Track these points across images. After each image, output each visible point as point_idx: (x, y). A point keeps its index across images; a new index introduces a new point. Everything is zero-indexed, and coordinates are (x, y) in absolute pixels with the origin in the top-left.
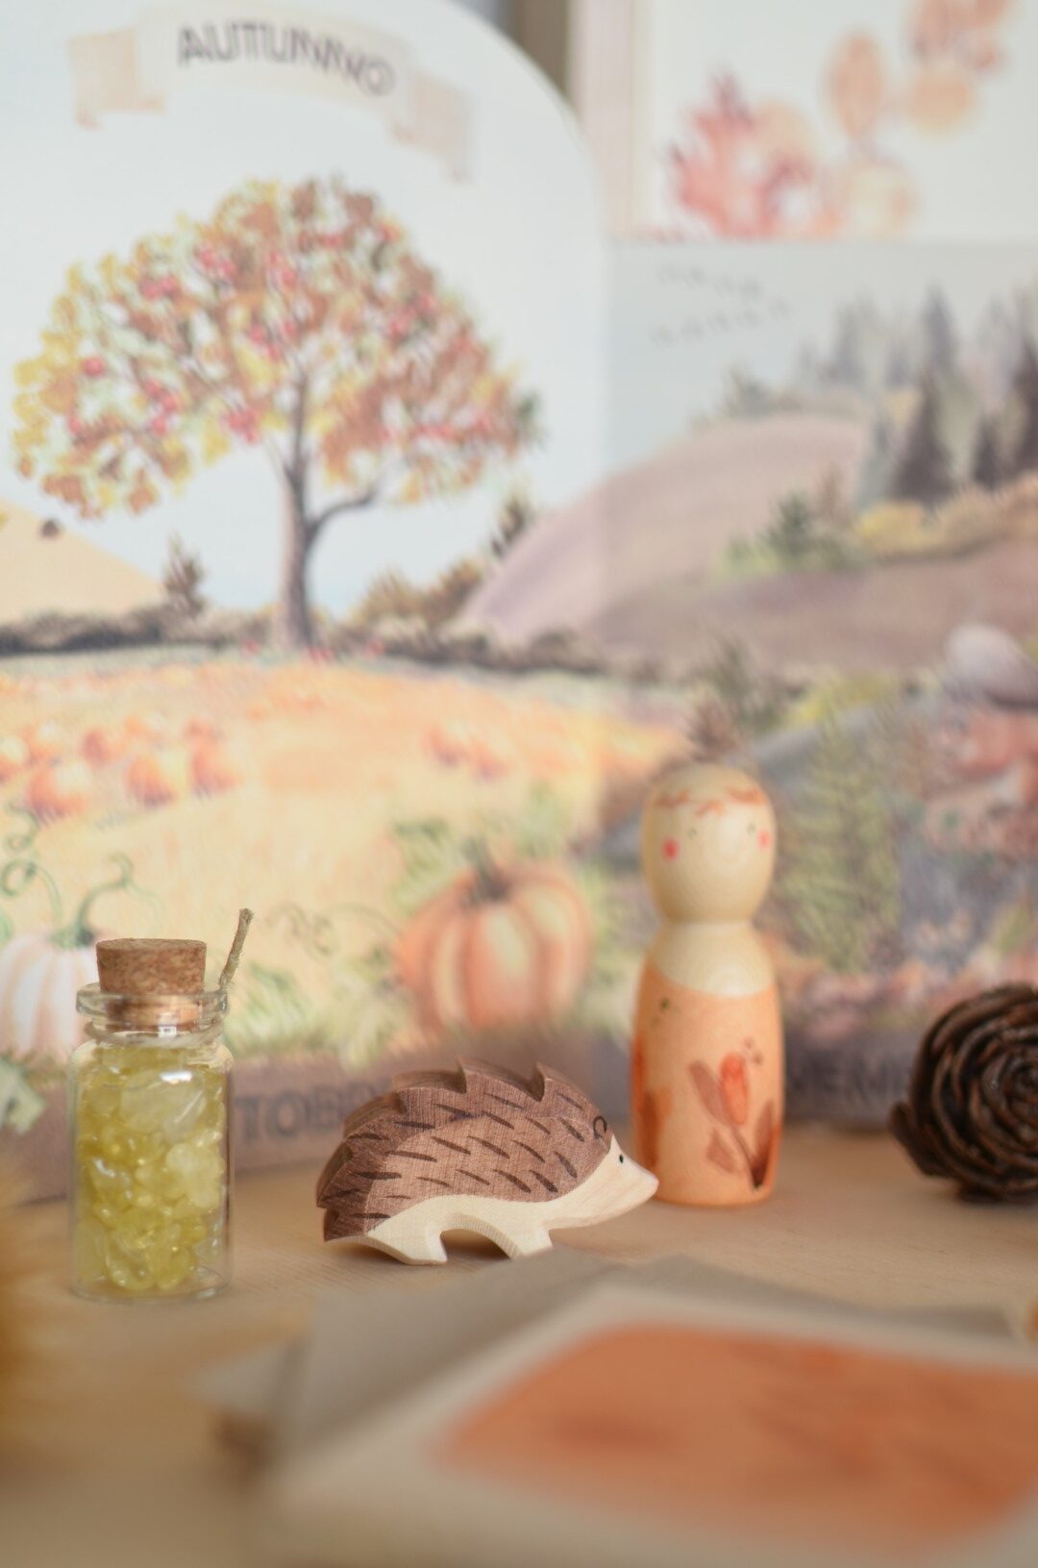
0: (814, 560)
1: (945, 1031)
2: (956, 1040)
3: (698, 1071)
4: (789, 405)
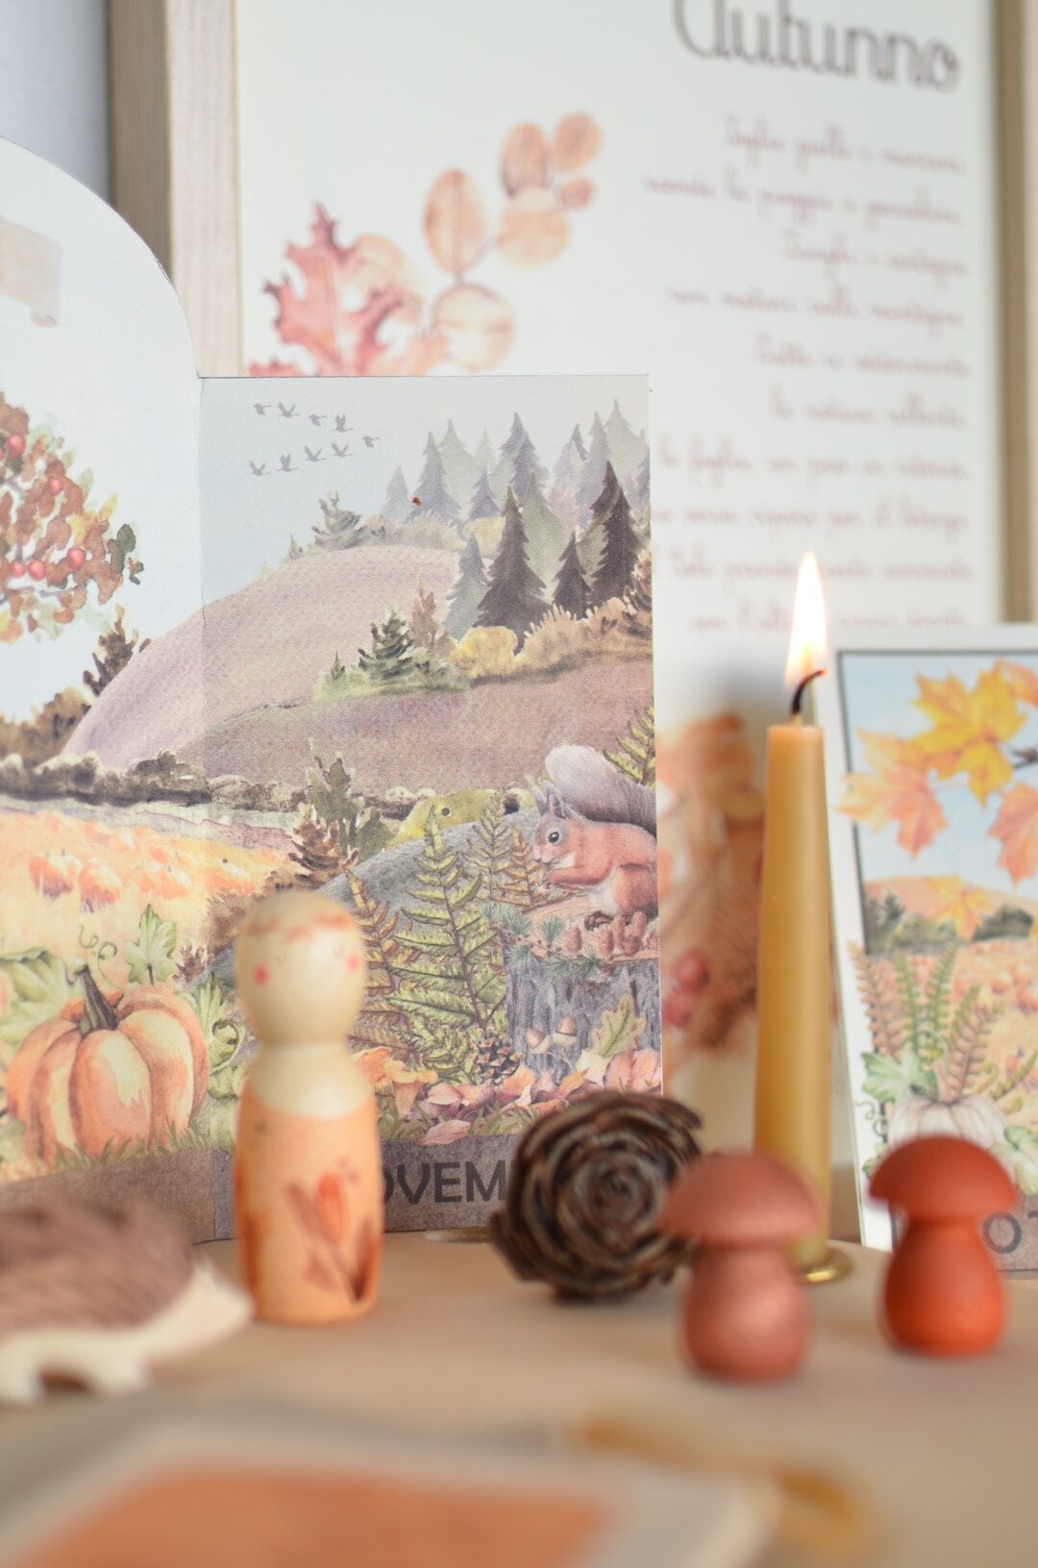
0: (412, 680)
2: (547, 1147)
3: (295, 1192)
4: (382, 534)
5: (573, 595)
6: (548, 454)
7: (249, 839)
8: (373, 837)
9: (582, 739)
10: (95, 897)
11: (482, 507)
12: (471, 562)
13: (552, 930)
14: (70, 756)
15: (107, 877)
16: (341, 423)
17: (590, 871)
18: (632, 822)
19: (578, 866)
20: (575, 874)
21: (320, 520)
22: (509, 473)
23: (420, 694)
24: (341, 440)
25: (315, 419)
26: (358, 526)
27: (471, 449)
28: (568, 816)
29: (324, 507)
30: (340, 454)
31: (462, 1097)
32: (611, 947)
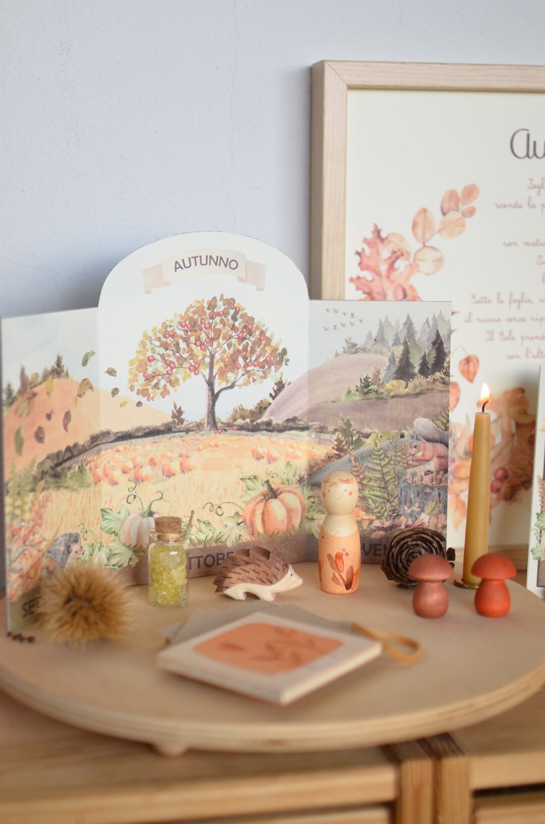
0: (372, 396)
1: (394, 541)
4: (364, 350)
5: (425, 370)
6: (418, 326)
7: (320, 442)
8: (358, 443)
9: (425, 416)
10: (271, 460)
11: (397, 341)
12: (392, 360)
13: (414, 475)
14: (265, 418)
15: (275, 454)
16: (352, 315)
17: (427, 458)
18: (441, 443)
19: (423, 456)
20: (422, 458)
21: (345, 345)
22: (405, 332)
23: (374, 400)
24: (353, 320)
25: (344, 314)
26: (357, 347)
27: (393, 324)
28: (420, 440)
29: (346, 341)
30: (352, 325)
31: (383, 524)
32: (432, 481)
